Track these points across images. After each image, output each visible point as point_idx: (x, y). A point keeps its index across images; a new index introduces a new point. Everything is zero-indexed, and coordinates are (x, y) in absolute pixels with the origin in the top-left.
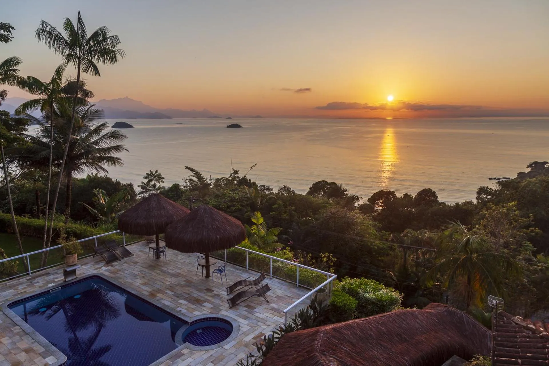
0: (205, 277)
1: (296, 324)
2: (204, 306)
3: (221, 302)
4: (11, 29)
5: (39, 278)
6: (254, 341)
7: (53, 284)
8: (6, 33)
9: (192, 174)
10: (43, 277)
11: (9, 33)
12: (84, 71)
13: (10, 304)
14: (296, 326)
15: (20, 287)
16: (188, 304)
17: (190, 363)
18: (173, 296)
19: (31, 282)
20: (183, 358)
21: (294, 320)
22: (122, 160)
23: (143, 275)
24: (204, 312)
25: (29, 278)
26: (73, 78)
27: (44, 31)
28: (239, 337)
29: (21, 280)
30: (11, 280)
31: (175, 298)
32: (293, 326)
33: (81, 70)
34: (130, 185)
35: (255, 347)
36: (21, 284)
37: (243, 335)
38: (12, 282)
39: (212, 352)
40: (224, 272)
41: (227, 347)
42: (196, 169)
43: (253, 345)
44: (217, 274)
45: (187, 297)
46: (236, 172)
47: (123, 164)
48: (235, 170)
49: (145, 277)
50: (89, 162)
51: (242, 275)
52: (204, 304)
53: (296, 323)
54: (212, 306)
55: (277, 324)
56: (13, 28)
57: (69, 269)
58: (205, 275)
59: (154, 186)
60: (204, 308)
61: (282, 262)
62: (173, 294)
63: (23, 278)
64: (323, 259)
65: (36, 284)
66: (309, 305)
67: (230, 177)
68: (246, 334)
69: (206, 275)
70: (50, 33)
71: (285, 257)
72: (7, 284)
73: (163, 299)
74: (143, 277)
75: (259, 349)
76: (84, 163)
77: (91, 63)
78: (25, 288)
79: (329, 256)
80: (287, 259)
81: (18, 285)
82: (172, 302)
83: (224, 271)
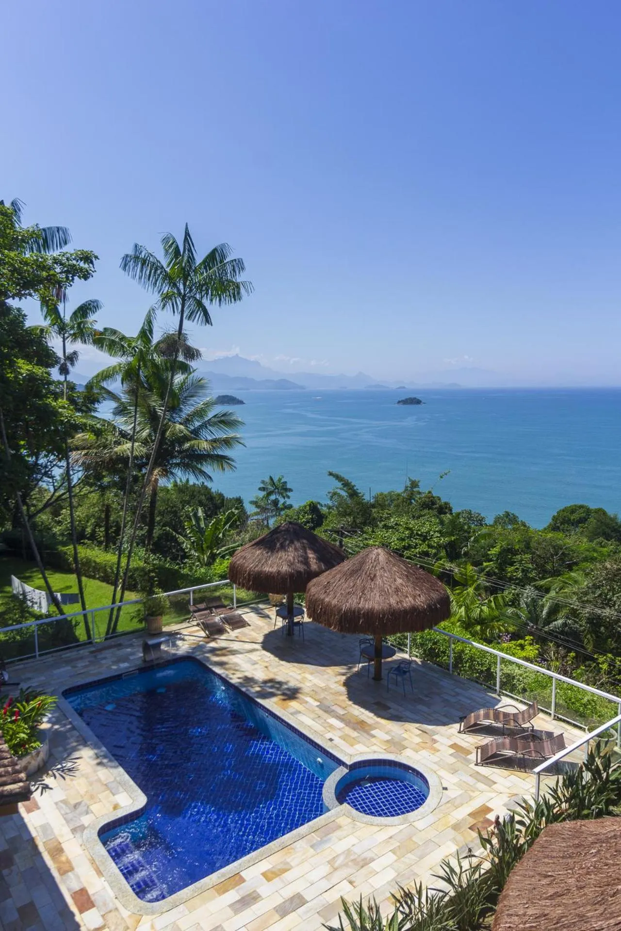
0: (374, 679)
1: (557, 798)
2: (374, 736)
3: (404, 731)
4: (94, 259)
5: (107, 651)
6: (472, 821)
7: (126, 665)
8: (86, 266)
9: (339, 485)
10: (113, 649)
11: (91, 265)
12: (189, 318)
13: (66, 691)
14: (557, 802)
15: (80, 664)
16: (343, 728)
17: (353, 845)
18: (317, 709)
19: (95, 657)
20: (338, 833)
21: (555, 791)
22: (233, 461)
23: (266, 664)
24: (375, 748)
25: (93, 649)
26: (173, 329)
27: (136, 258)
28: (442, 808)
29: (81, 652)
30: (68, 651)
31: (321, 712)
32: (552, 801)
33: (185, 317)
34: (239, 501)
35: (475, 835)
36: (82, 658)
37: (448, 805)
38: (68, 655)
39: (392, 831)
40: (408, 674)
41: (420, 825)
42: (346, 477)
43: (470, 828)
44: (394, 676)
45: (342, 713)
46: (414, 484)
47: (235, 467)
48: (413, 479)
49: (270, 668)
50: (184, 463)
51: (441, 683)
52: (373, 732)
53: (559, 797)
54: (388, 738)
55: (515, 792)
56: (96, 257)
57: (151, 642)
58: (373, 676)
59: (275, 503)
60: (373, 740)
61: (519, 666)
62: (317, 706)
63: (83, 649)
64: (601, 666)
65: (103, 662)
66: (584, 763)
67: (404, 492)
68: (455, 804)
69: (375, 674)
70: (144, 262)
71: (524, 654)
72: (63, 656)
73: (300, 712)
74: (266, 667)
75: (485, 841)
76: (177, 465)
77: (200, 304)
78: (86, 666)
79: (613, 660)
80: (527, 659)
81: (77, 659)
82: (317, 720)
83: (409, 671)
